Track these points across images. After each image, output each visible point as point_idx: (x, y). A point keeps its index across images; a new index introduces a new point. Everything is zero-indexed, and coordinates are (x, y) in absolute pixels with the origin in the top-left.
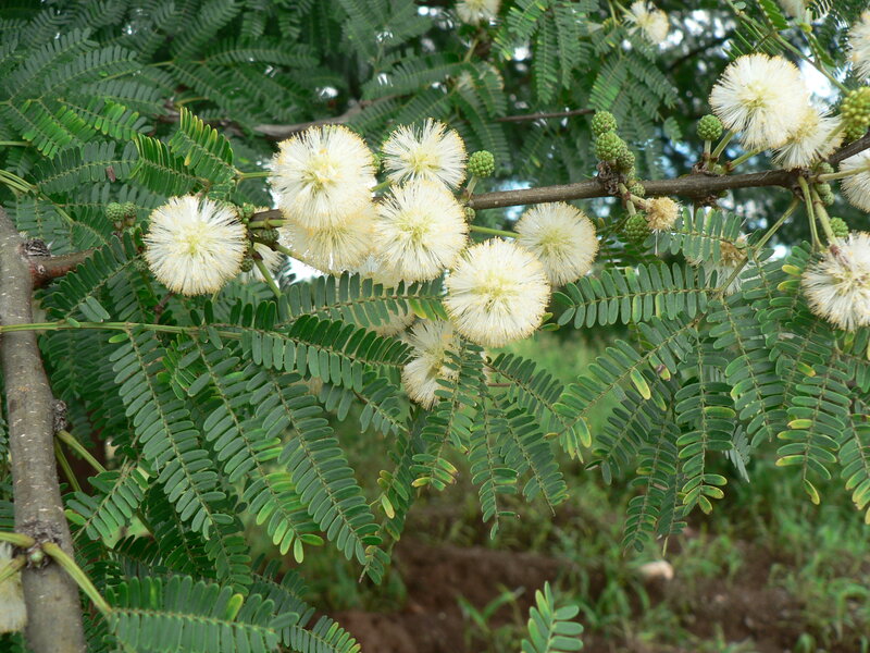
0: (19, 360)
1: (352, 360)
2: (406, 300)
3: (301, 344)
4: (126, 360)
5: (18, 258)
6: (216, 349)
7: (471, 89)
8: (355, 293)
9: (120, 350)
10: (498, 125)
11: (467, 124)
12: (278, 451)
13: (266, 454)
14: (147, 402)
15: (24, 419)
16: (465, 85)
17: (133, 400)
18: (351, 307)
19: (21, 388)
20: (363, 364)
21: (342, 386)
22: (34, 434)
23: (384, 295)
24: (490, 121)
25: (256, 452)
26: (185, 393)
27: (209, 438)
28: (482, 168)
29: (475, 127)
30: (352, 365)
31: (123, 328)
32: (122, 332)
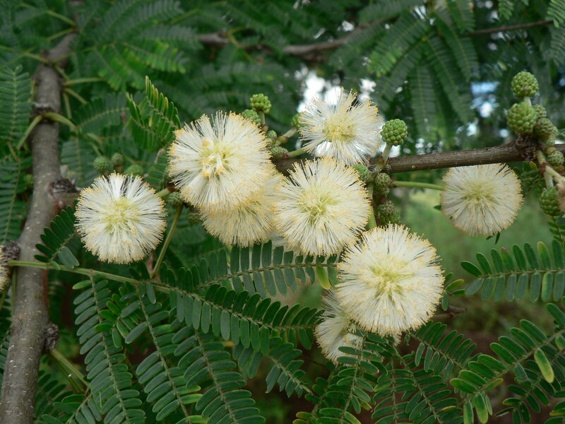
0: (25, 289)
1: (260, 326)
2: (314, 268)
3: (216, 307)
4: (86, 305)
5: (46, 195)
6: (151, 303)
7: (446, 10)
8: (267, 261)
9: (83, 294)
10: (468, 39)
11: (443, 39)
12: (197, 398)
13: (188, 399)
14: (97, 343)
15: (15, 345)
16: (440, 7)
17: (88, 340)
18: (262, 273)
19: (20, 316)
20: (270, 329)
21: (251, 349)
22: (19, 361)
23: (294, 263)
24: (461, 36)
25: (181, 396)
26: (123, 340)
27: (141, 381)
28: (393, 138)
29: (449, 41)
30: (260, 329)
31: (88, 275)
32: (86, 278)
